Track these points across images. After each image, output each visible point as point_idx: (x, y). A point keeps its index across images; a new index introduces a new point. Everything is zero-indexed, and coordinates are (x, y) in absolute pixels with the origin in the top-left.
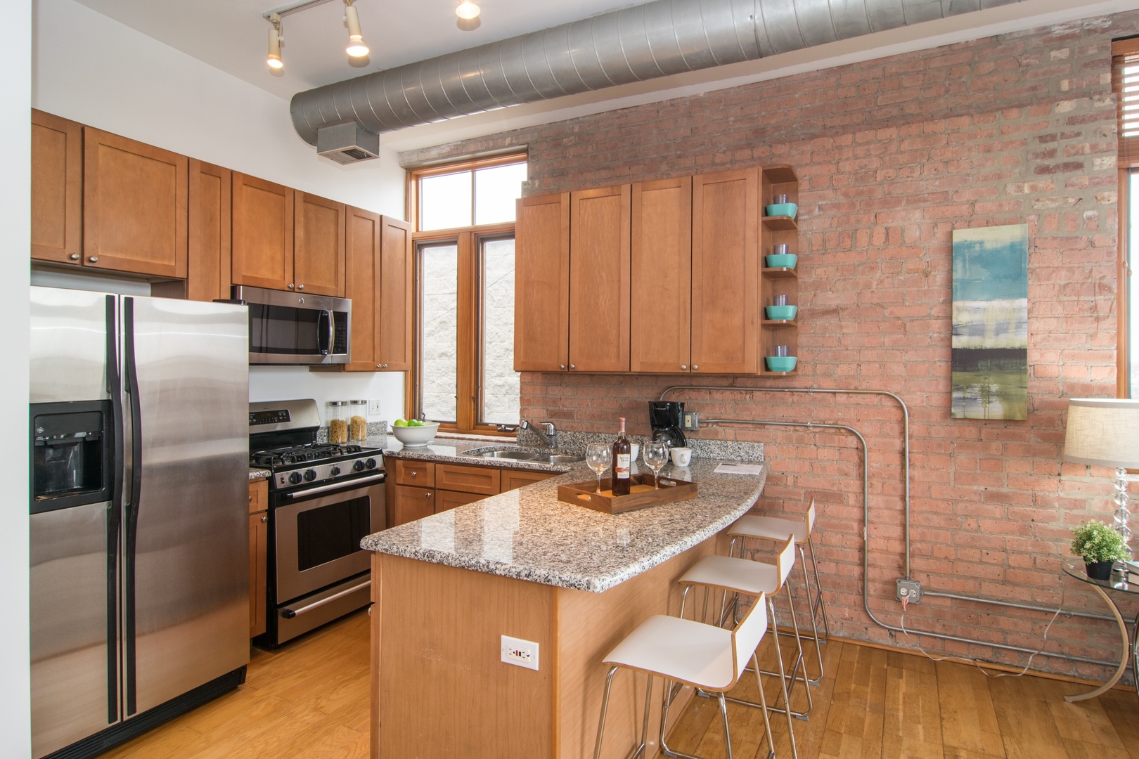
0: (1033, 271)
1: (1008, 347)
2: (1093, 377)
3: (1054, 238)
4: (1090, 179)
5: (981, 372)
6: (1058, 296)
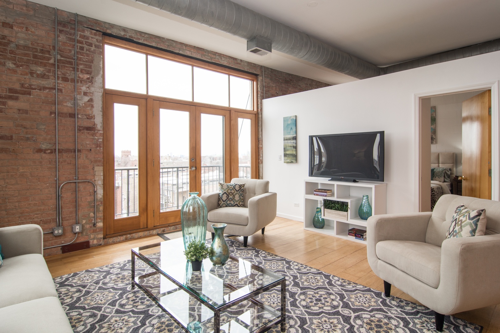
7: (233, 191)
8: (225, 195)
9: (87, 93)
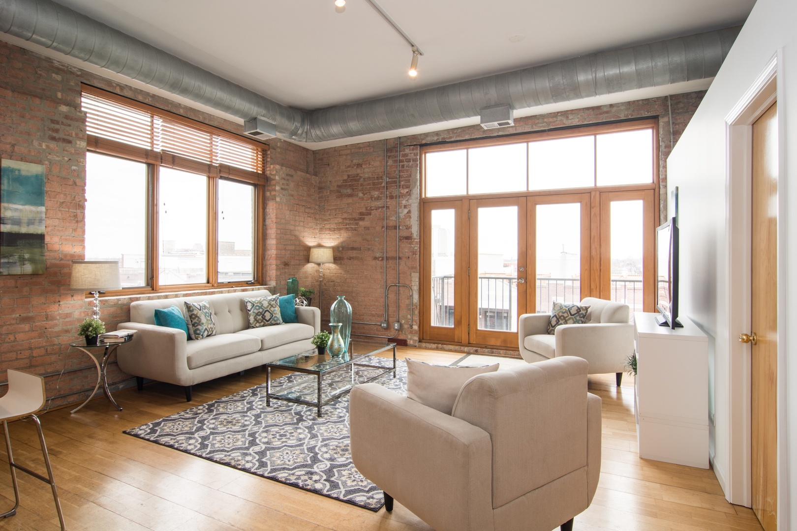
0: (47, 192)
1: (35, 233)
2: (75, 250)
3: (58, 177)
4: (75, 150)
5: (19, 247)
6: (59, 208)
7: (565, 315)
8: (555, 319)
9: (406, 205)
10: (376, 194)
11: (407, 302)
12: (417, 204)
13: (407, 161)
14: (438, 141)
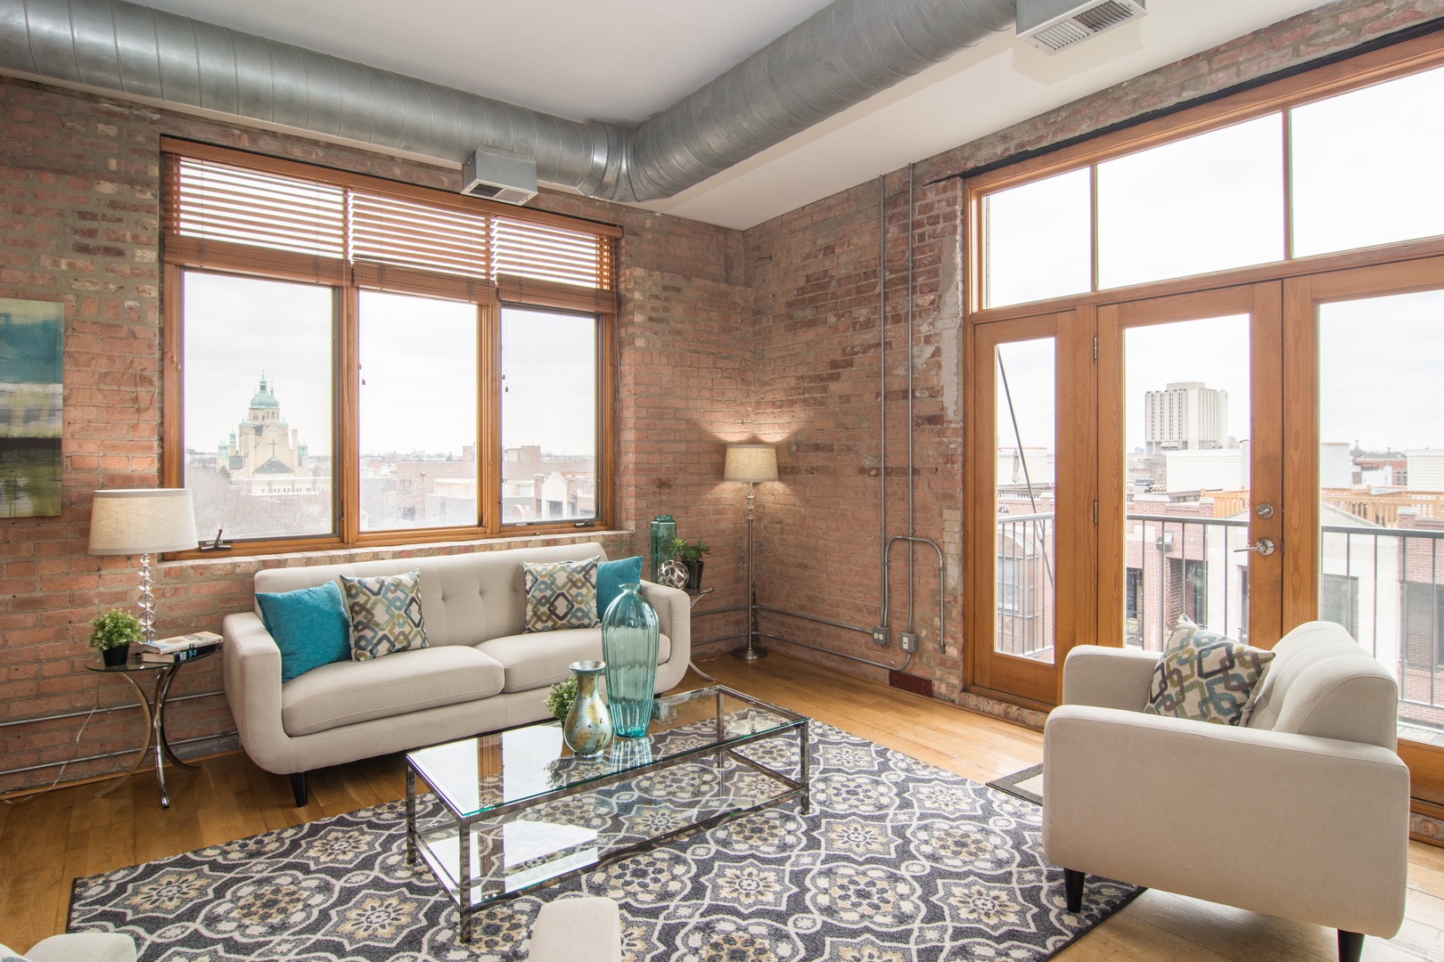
0: (71, 355)
1: (40, 437)
2: (134, 467)
3: (94, 323)
4: (131, 269)
5: (6, 465)
6: (98, 384)
9: (929, 336)
10: (862, 313)
11: (933, 583)
12: (955, 331)
13: (931, 221)
14: (1007, 153)
